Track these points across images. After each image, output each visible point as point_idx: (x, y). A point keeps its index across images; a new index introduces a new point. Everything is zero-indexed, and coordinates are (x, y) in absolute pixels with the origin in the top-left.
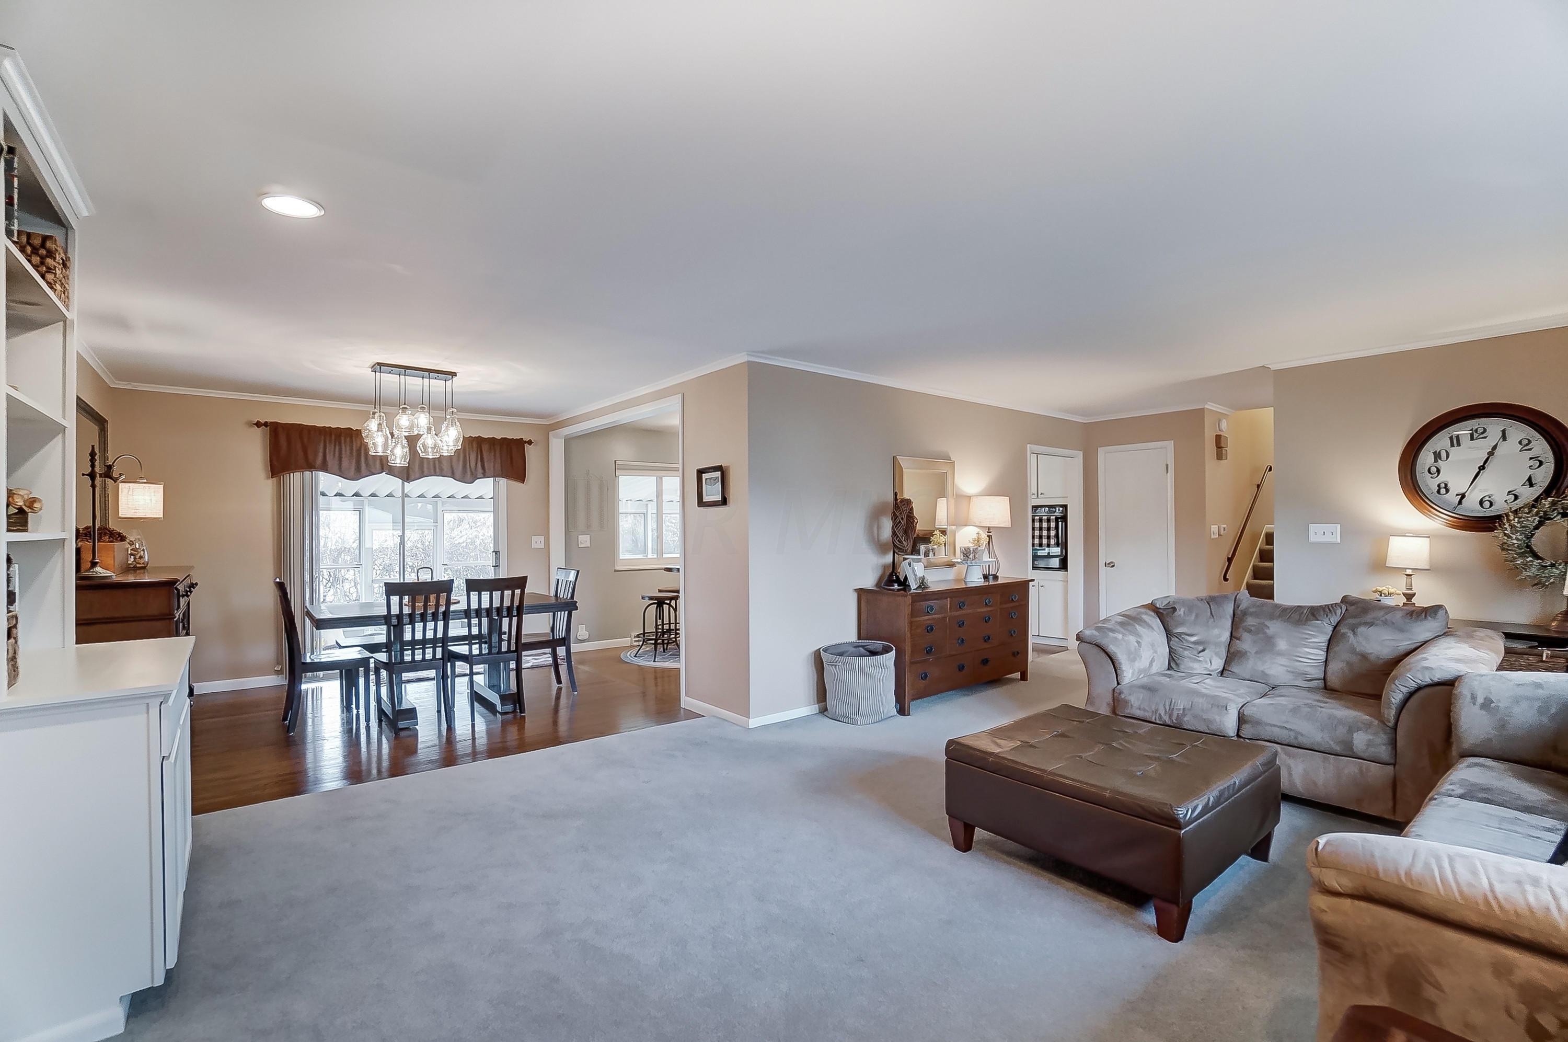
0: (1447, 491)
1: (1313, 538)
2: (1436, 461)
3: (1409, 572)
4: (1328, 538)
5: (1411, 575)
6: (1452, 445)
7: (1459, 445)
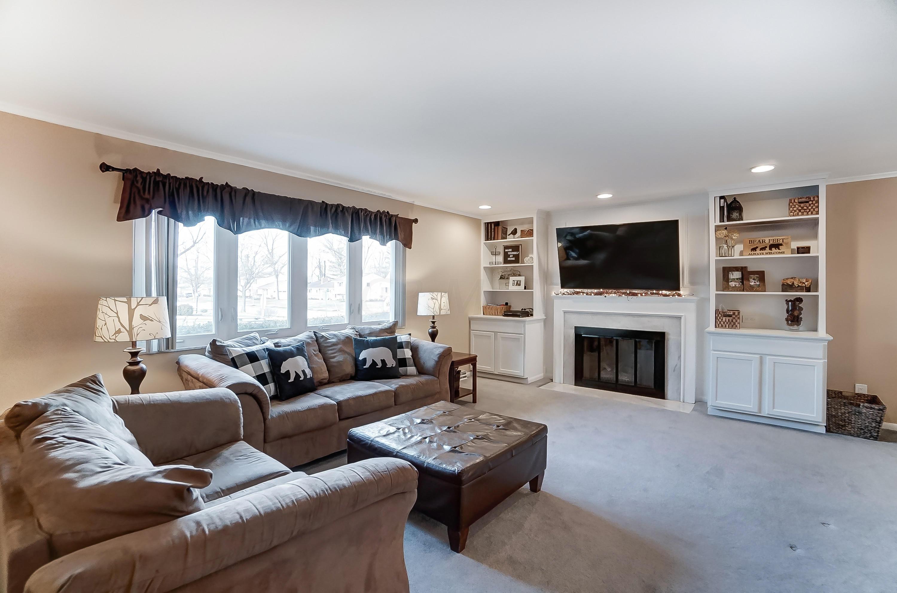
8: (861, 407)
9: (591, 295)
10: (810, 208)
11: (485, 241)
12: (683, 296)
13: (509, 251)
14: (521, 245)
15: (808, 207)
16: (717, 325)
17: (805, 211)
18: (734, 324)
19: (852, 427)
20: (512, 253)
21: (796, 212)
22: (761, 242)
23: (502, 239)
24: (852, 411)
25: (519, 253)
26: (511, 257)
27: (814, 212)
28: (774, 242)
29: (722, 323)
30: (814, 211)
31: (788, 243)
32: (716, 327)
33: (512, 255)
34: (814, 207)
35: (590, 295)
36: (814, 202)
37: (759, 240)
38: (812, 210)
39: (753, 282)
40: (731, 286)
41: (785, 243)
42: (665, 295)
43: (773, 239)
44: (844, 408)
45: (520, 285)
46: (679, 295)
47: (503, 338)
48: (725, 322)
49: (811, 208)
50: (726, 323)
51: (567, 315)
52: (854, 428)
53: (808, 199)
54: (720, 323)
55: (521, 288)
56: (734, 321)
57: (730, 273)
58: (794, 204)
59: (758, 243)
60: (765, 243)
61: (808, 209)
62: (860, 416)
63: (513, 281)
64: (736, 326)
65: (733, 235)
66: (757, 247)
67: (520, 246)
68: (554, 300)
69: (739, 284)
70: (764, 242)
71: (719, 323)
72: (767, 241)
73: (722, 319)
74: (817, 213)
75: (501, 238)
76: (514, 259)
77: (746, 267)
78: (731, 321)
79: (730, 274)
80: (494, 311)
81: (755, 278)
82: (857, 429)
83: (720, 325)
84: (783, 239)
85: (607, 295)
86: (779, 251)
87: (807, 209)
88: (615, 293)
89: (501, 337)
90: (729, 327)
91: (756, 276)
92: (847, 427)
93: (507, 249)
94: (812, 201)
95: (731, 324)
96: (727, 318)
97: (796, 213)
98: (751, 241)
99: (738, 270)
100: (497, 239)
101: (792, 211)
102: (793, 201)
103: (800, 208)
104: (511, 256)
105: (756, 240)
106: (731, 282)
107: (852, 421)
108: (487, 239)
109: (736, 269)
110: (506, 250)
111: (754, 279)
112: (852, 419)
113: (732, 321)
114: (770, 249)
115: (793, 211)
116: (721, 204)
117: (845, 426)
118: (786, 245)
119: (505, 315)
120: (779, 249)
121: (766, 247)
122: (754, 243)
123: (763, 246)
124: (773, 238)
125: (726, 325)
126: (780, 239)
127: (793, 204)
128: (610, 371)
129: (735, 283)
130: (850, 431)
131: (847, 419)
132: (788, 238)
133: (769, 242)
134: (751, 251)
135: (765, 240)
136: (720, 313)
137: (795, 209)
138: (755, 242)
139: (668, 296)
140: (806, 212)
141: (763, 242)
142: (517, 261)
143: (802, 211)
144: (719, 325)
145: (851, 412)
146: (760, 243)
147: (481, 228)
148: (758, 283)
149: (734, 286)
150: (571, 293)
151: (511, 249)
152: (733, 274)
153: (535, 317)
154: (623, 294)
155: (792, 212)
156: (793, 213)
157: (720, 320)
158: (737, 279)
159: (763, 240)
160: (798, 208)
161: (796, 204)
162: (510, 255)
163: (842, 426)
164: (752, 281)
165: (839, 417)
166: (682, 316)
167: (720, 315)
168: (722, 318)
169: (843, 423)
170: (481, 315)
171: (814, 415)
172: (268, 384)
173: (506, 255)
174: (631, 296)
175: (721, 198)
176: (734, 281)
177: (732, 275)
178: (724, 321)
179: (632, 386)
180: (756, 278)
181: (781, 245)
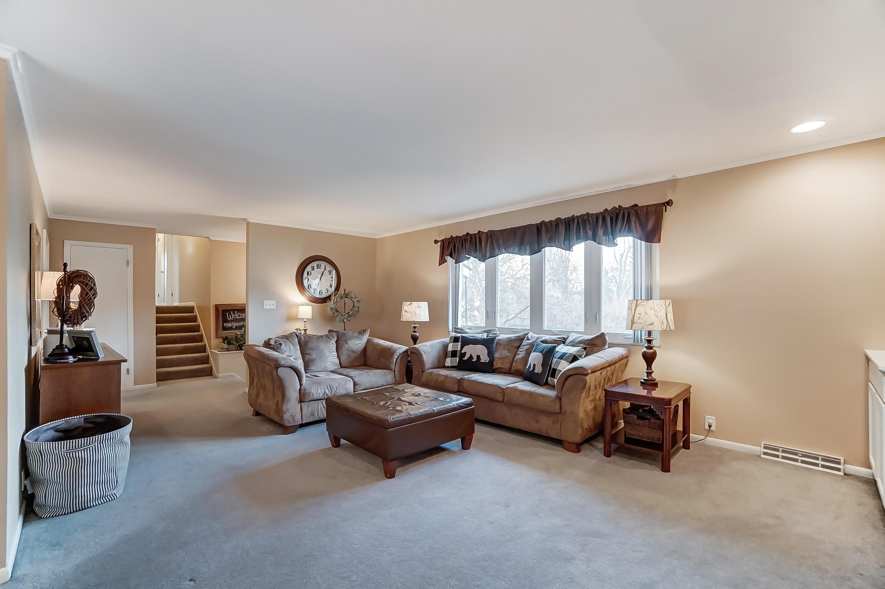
0: (311, 288)
1: (265, 307)
2: (308, 276)
3: (305, 320)
4: (272, 307)
5: (306, 321)
6: (312, 270)
7: (314, 270)
172: (456, 357)
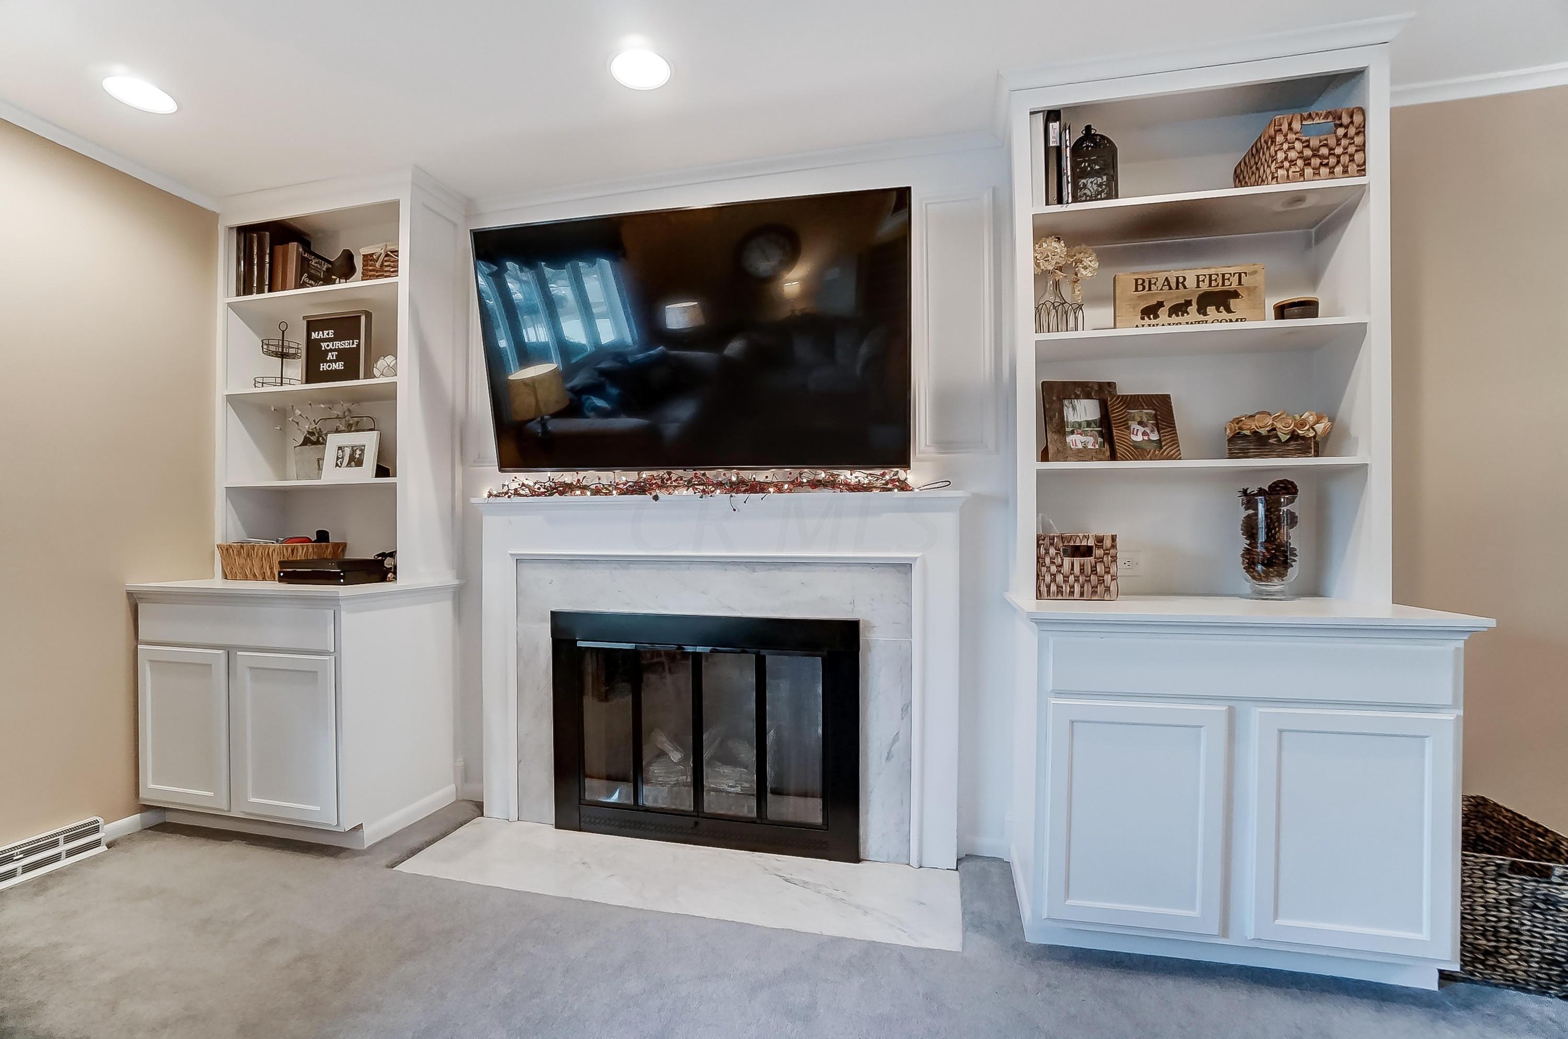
8: (1554, 879)
9: (610, 493)
10: (1339, 151)
11: (238, 295)
12: (916, 490)
13: (326, 336)
14: (369, 315)
15: (1333, 149)
16: (1044, 589)
17: (1325, 161)
18: (1101, 581)
19: (1522, 955)
20: (333, 345)
21: (1295, 164)
22: (1174, 285)
23: (296, 288)
24: (1524, 897)
25: (359, 345)
26: (331, 361)
27: (1353, 168)
28: (1214, 283)
29: (1060, 578)
30: (1350, 161)
31: (1256, 287)
32: (1039, 595)
33: (335, 353)
34: (1352, 149)
35: (606, 494)
36: (1352, 131)
37: (1167, 279)
38: (1345, 159)
39: (1140, 434)
40: (1072, 447)
41: (1248, 288)
42: (858, 488)
43: (1210, 276)
44: (1494, 886)
45: (359, 463)
46: (904, 486)
47: (258, 671)
48: (1068, 577)
49: (1343, 153)
50: (1072, 578)
51: (529, 572)
52: (1526, 961)
53: (1330, 119)
54: (1053, 580)
55: (365, 474)
56: (1100, 568)
57: (1066, 402)
58: (1291, 136)
59: (1161, 289)
60: (1185, 287)
61: (1334, 154)
62: (1552, 915)
63: (340, 448)
64: (1108, 589)
65: (1081, 262)
66: (1160, 304)
67: (363, 319)
68: (483, 517)
69: (1096, 442)
70: (1182, 283)
71: (1048, 579)
72: (1191, 283)
73: (1061, 566)
74: (1362, 171)
75: (295, 285)
76: (339, 366)
77: (1111, 385)
78: (1088, 569)
79: (1065, 408)
80: (256, 563)
81: (1145, 419)
82: (1537, 962)
83: (1053, 588)
84: (1240, 274)
85: (662, 494)
86: (1230, 316)
87: (1330, 154)
88: (690, 484)
89: (250, 668)
90: (1082, 594)
91: (1147, 413)
92: (1504, 956)
93: (317, 330)
94: (1347, 127)
95: (1090, 581)
96: (1077, 561)
97: (1298, 170)
98: (1140, 282)
99: (1090, 393)
100: (284, 288)
101: (1282, 162)
102: (1285, 127)
103: (1307, 152)
104: (330, 356)
105: (1157, 279)
106: (1072, 432)
107: (1522, 935)
108: (245, 287)
109: (1085, 390)
110: (314, 335)
111: (1141, 423)
112: (1523, 924)
113: (1094, 570)
114: (1202, 310)
115: (1286, 164)
116: (1051, 140)
117: (1495, 952)
118: (1249, 295)
119: (289, 577)
120: (1229, 310)
121: (1188, 303)
122: (1150, 289)
123: (1177, 298)
124: (1212, 271)
125: (1072, 587)
126: (1230, 274)
127: (1286, 135)
128: (678, 764)
129: (1084, 439)
130: (1513, 971)
131: (1505, 927)
132: (1255, 272)
133: (1198, 286)
134: (1143, 319)
135: (1185, 279)
136: (1052, 544)
137: (1293, 155)
138: (1155, 284)
139: (867, 488)
140: (1327, 165)
141: (1177, 288)
142: (351, 372)
143: (1316, 162)
144: (1049, 587)
145: (1520, 899)
146: (1170, 288)
147: (217, 249)
148: (1155, 437)
149: (1080, 446)
150: (542, 490)
151: (331, 332)
152: (1074, 408)
153: (404, 580)
154: (715, 489)
155: (1282, 167)
156: (1288, 170)
157: (1054, 569)
158: (1089, 424)
159: (1177, 278)
160: (1302, 152)
161: (1294, 136)
162: (327, 352)
163: (1486, 953)
164: (1138, 430)
165: (1476, 920)
166: (916, 559)
167: (1052, 551)
168: (1058, 561)
169: (1489, 941)
170: (217, 583)
171: (1421, 932)
173: (314, 354)
174: (745, 492)
175: (1052, 115)
176: (1080, 431)
177: (1071, 409)
178: (1068, 573)
179: (752, 821)
180: (1148, 420)
181: (1235, 294)
